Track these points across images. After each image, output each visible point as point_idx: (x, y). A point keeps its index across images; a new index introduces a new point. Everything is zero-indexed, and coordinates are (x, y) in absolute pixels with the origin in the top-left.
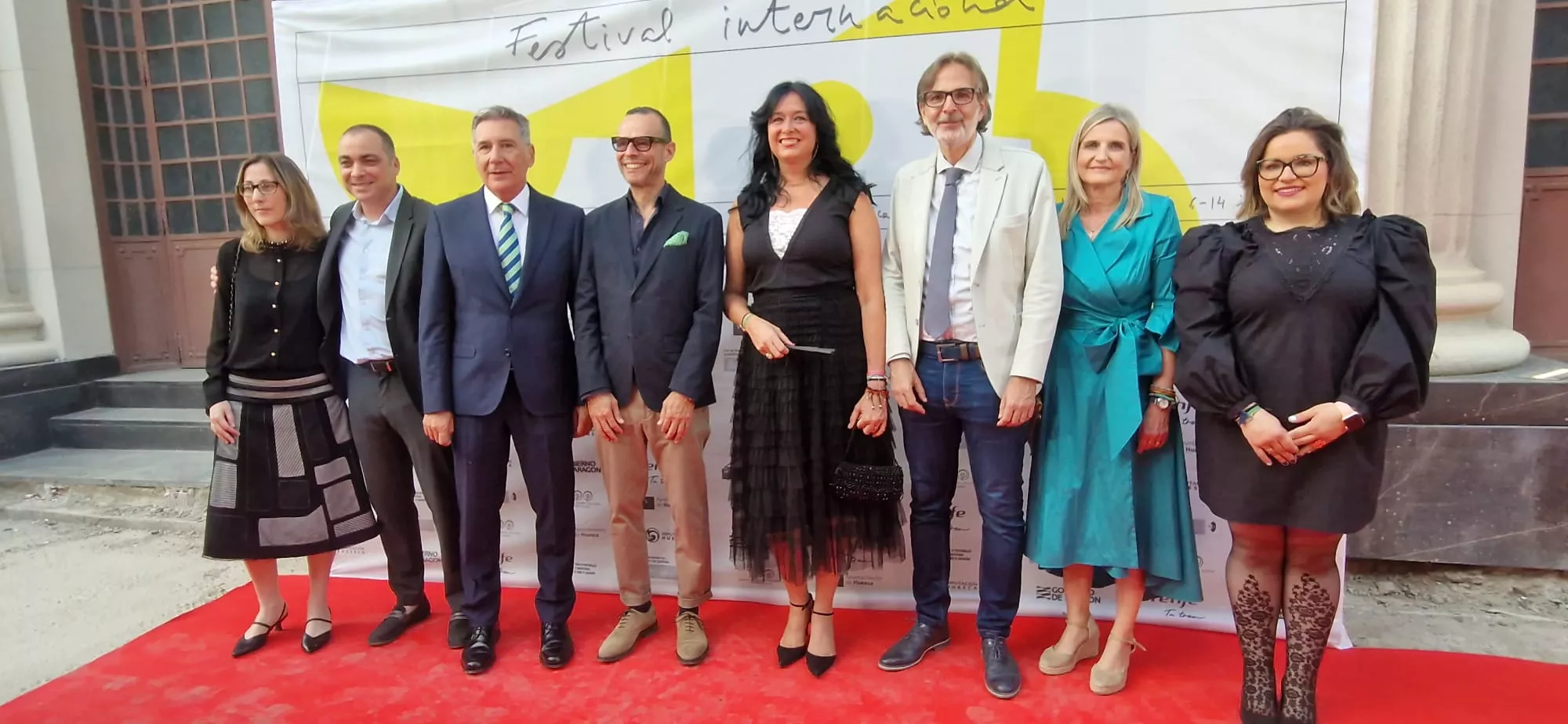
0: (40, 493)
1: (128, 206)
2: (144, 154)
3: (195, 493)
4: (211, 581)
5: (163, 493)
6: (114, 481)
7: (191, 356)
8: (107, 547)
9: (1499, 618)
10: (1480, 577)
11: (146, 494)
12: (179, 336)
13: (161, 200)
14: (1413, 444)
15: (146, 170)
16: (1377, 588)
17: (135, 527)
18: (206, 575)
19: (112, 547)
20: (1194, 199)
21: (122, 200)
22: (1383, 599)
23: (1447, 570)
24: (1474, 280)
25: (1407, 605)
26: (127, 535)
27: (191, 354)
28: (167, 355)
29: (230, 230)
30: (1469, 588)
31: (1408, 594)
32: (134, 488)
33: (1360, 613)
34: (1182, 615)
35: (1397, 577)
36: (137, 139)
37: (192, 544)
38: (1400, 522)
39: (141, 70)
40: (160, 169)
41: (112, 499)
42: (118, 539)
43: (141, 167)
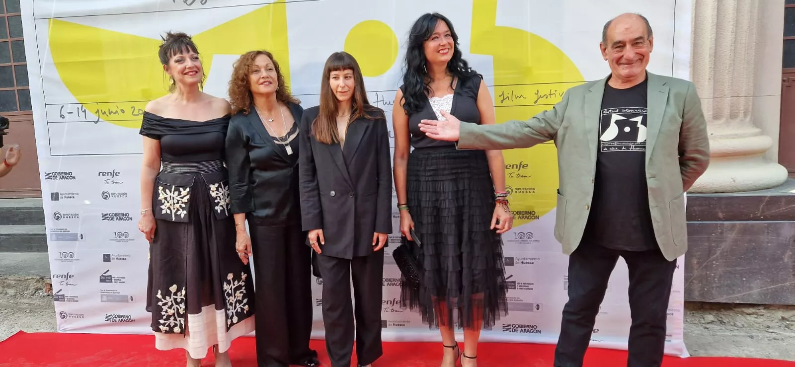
9: (774, 335)
10: (762, 311)
14: (721, 233)
16: (704, 318)
22: (708, 326)
23: (744, 307)
24: (755, 135)
25: (721, 329)
30: (756, 318)
31: (722, 322)
35: (716, 312)
38: (716, 279)
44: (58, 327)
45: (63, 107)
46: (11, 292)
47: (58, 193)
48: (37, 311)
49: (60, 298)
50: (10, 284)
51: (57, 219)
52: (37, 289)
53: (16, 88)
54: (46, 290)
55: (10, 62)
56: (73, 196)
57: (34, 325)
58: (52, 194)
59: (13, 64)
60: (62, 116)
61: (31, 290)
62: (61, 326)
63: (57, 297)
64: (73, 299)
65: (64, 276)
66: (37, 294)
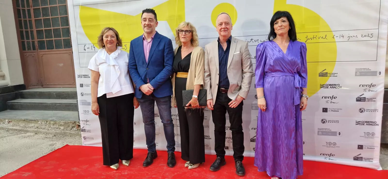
0: (5, 122)
1: (27, 42)
2: (31, 27)
3: (47, 122)
4: (52, 147)
5: (38, 122)
6: (25, 119)
11: (34, 123)
12: (42, 79)
13: (36, 40)
15: (32, 32)
17: (30, 132)
18: (50, 145)
19: (24, 137)
20: (335, 35)
21: (26, 40)
26: (28, 134)
27: (45, 84)
28: (39, 84)
29: (56, 49)
32: (30, 121)
33: (385, 160)
34: (329, 159)
36: (29, 23)
37: (46, 137)
39: (30, 3)
40: (36, 31)
41: (24, 124)
42: (26, 135)
43: (31, 31)
44: (82, 143)
45: (85, 45)
46: (62, 128)
47: (83, 84)
48: (73, 136)
49: (84, 130)
50: (61, 124)
51: (82, 96)
52: (73, 127)
53: (62, 38)
54: (77, 128)
55: (60, 26)
56: (89, 85)
57: (73, 142)
58: (80, 84)
59: (61, 27)
60: (85, 50)
61: (70, 127)
62: (84, 143)
63: (82, 130)
64: (89, 131)
65: (85, 121)
66: (73, 129)
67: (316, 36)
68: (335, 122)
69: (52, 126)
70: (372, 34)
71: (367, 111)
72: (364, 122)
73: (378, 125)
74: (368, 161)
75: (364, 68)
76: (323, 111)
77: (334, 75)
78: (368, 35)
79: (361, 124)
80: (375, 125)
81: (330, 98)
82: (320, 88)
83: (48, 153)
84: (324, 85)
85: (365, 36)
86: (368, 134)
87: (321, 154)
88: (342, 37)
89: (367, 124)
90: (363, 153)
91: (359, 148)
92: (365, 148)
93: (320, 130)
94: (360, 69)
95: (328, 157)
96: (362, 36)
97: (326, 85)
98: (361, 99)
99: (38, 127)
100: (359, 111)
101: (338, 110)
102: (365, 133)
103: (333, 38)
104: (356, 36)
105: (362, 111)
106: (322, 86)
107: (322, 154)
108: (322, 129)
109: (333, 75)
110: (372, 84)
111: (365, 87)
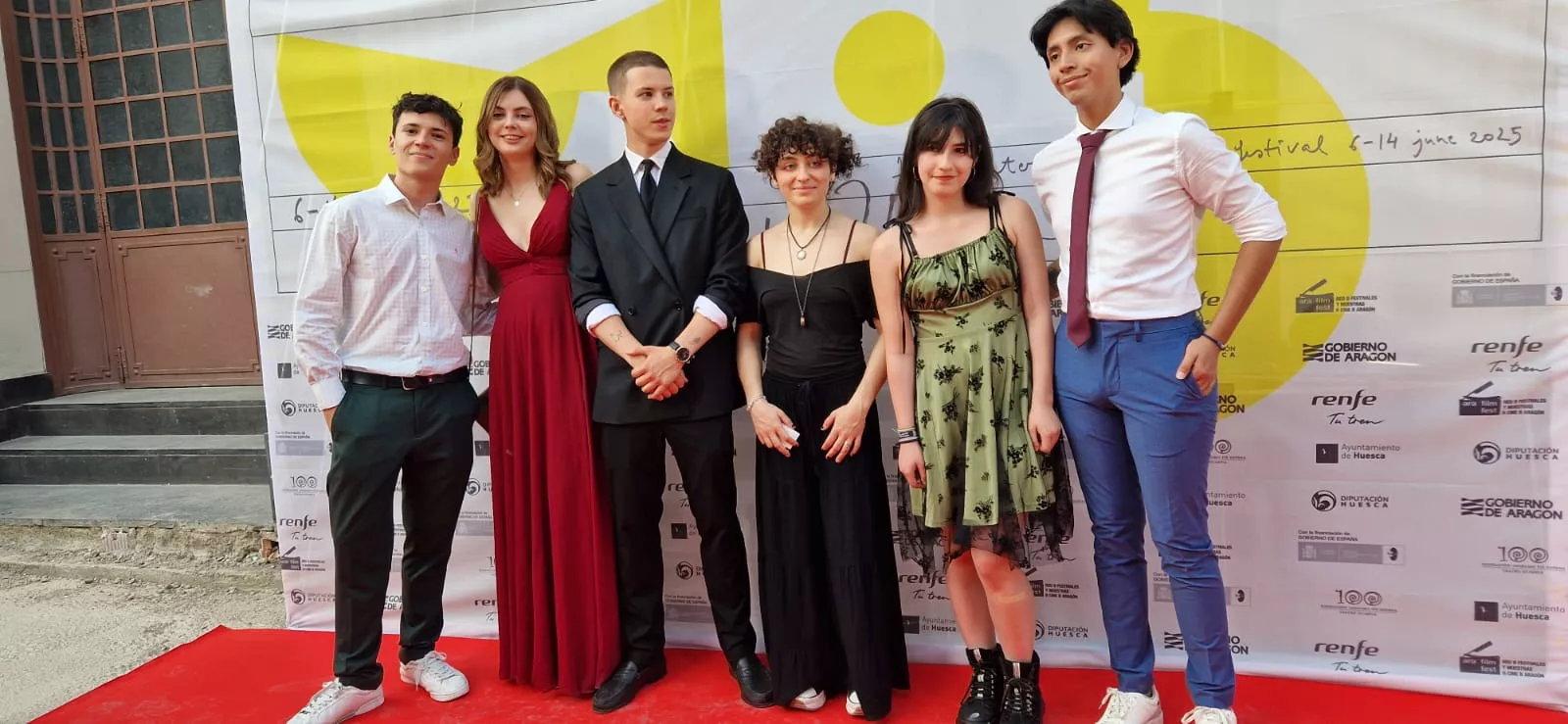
1: (63, 199)
2: (80, 137)
3: (137, 532)
4: (153, 638)
5: (100, 533)
6: (43, 520)
7: (137, 374)
8: (32, 600)
11: (81, 534)
12: (123, 351)
13: (101, 191)
15: (82, 156)
17: (66, 576)
18: (146, 631)
19: (39, 600)
20: (1358, 137)
21: (56, 192)
26: (56, 584)
27: (136, 371)
28: (108, 373)
29: (180, 225)
32: (64, 529)
34: (1357, 669)
36: (74, 120)
37: (133, 594)
39: (77, 40)
40: (99, 154)
41: (41, 543)
42: (46, 589)
43: (77, 152)
44: (288, 619)
45: (300, 200)
46: (202, 555)
47: (290, 364)
48: (248, 590)
49: (292, 564)
50: (198, 540)
51: (287, 414)
52: (248, 551)
53: (209, 181)
54: (263, 553)
55: (199, 132)
57: (247, 615)
58: (280, 365)
59: (203, 136)
60: (299, 219)
61: (238, 550)
62: (295, 617)
63: (287, 562)
64: (316, 565)
65: (299, 522)
66: (247, 559)
67: (1280, 142)
68: (1372, 504)
69: (158, 549)
70: (1516, 130)
71: (1508, 457)
72: (1500, 503)
73: (1560, 517)
74: (1524, 672)
75: (1491, 273)
76: (1320, 459)
77: (1359, 304)
78: (1499, 132)
79: (1483, 512)
80: (1547, 515)
81: (1345, 400)
82: (1305, 360)
83: (138, 666)
84: (1322, 346)
85: (1489, 137)
86: (1518, 553)
87: (1317, 649)
88: (1389, 142)
89: (1511, 510)
90: (1501, 639)
91: (1479, 616)
92: (1506, 615)
93: (1307, 538)
94: (1470, 278)
95: (1347, 657)
96: (1477, 140)
97: (1329, 347)
98: (1483, 402)
99: (98, 555)
100: (1476, 457)
101: (1382, 452)
102: (1504, 549)
103: (1352, 147)
104: (1447, 140)
105: (1486, 454)
106: (1312, 353)
107: (1322, 648)
108: (1316, 532)
109: (1357, 304)
110: (1524, 338)
111: (1497, 355)
